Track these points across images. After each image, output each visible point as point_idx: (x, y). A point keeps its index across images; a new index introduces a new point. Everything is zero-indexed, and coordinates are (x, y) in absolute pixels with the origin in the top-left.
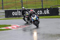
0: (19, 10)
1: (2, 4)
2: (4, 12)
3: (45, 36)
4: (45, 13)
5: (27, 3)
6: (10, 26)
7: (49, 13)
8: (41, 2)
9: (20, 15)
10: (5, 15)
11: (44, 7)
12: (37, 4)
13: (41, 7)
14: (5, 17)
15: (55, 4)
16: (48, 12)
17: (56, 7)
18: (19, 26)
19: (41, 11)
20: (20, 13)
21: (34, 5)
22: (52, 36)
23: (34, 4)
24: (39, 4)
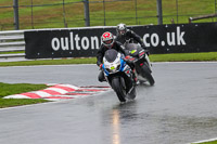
0: (75, 32)
1: (16, 7)
2: (23, 37)
3: (170, 126)
4: (170, 44)
5: (105, 5)
6: (42, 87)
7: (184, 43)
9: (78, 48)
10: (24, 48)
11: (167, 22)
12: (140, 9)
13: (155, 22)
14: (26, 57)
15: (204, 8)
16: (181, 40)
17: (210, 20)
18: (76, 88)
19: (155, 35)
20: (80, 42)
21: (132, 13)
22: (193, 124)
23: (129, 9)
24: (149, 9)
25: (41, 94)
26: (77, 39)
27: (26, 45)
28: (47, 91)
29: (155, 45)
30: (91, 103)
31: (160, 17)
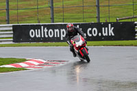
0: (45, 26)
1: (8, 10)
2: (11, 29)
3: (103, 86)
4: (104, 35)
5: (63, 10)
6: (23, 61)
7: (113, 34)
8: (96, 8)
9: (47, 36)
10: (12, 36)
11: (102, 21)
12: (86, 12)
13: (95, 21)
14: (13, 41)
15: (126, 13)
16: (111, 32)
17: (130, 20)
18: (45, 62)
19: (95, 29)
20: (47, 32)
21: (81, 15)
23: (79, 12)
24: (91, 13)
25: (23, 65)
26: (46, 30)
27: (14, 34)
28: (26, 63)
29: (95, 35)
30: (54, 71)
31: (98, 18)
